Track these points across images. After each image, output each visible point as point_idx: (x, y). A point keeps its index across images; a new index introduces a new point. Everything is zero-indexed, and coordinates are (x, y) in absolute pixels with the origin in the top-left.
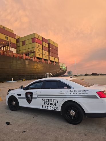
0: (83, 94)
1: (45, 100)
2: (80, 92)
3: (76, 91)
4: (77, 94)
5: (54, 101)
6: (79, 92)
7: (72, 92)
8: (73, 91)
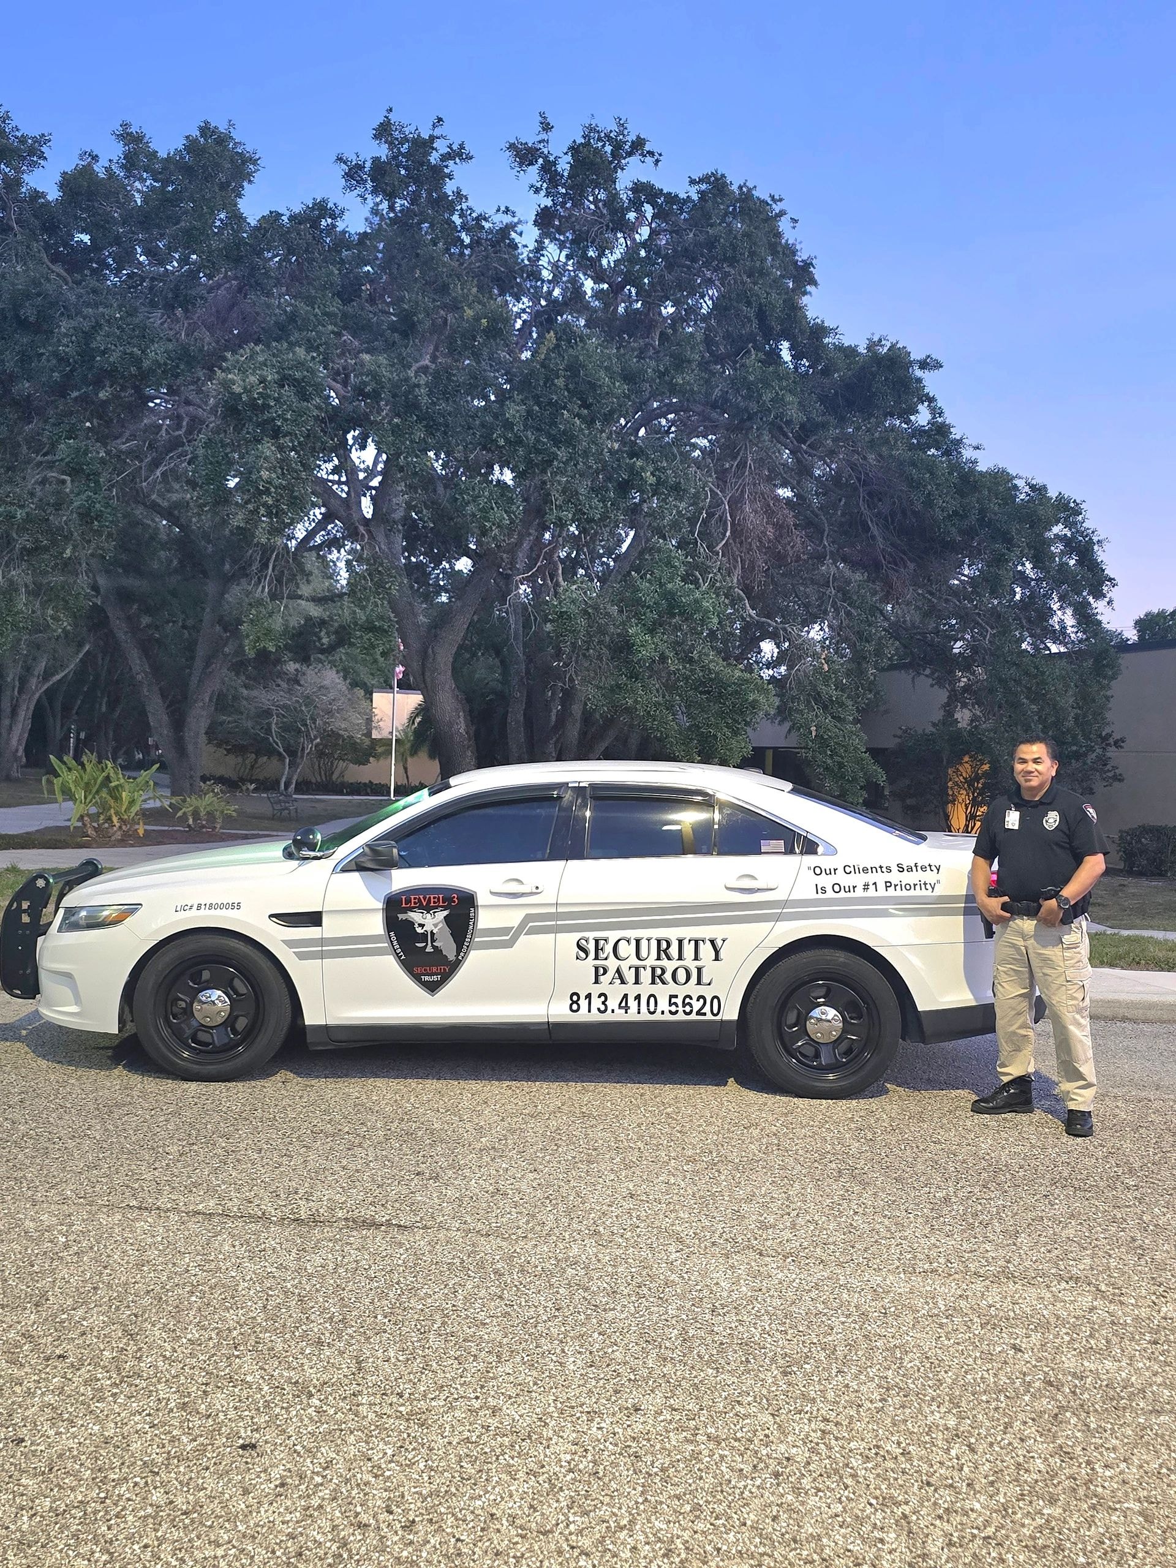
0: (908, 887)
1: (609, 948)
2: (887, 877)
3: (856, 870)
4: (866, 887)
5: (689, 950)
6: (880, 878)
7: (833, 879)
8: (840, 871)
